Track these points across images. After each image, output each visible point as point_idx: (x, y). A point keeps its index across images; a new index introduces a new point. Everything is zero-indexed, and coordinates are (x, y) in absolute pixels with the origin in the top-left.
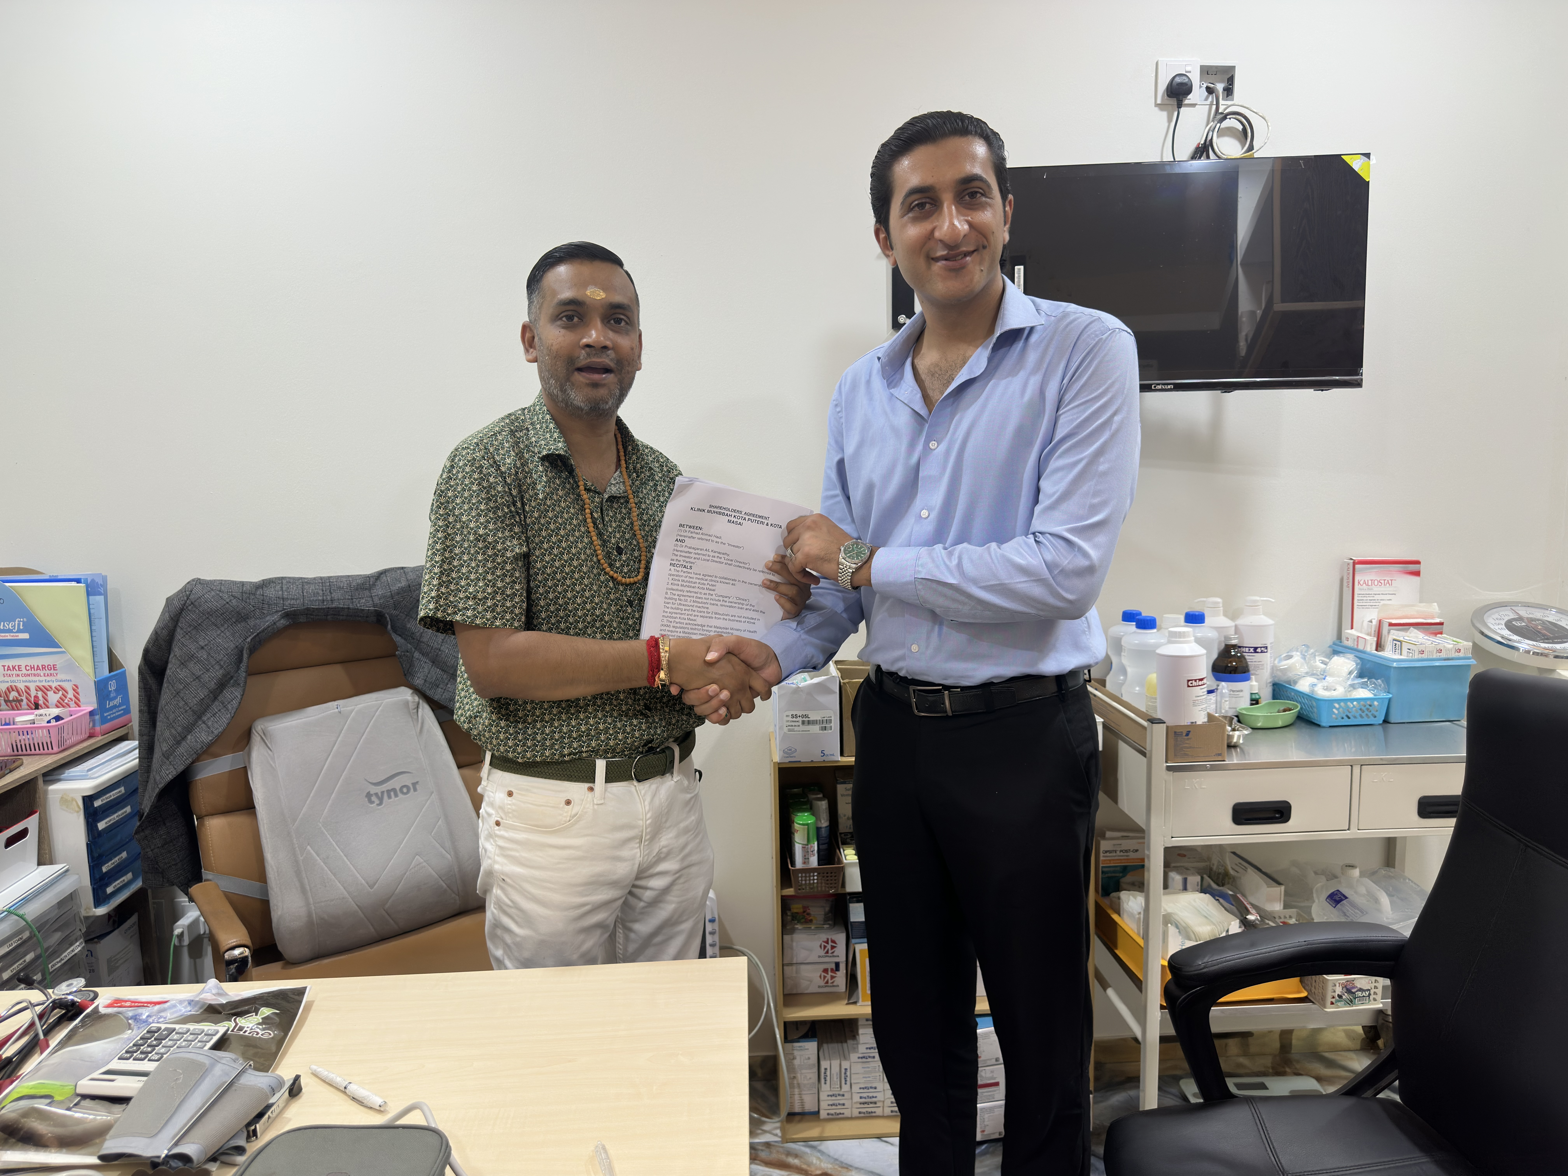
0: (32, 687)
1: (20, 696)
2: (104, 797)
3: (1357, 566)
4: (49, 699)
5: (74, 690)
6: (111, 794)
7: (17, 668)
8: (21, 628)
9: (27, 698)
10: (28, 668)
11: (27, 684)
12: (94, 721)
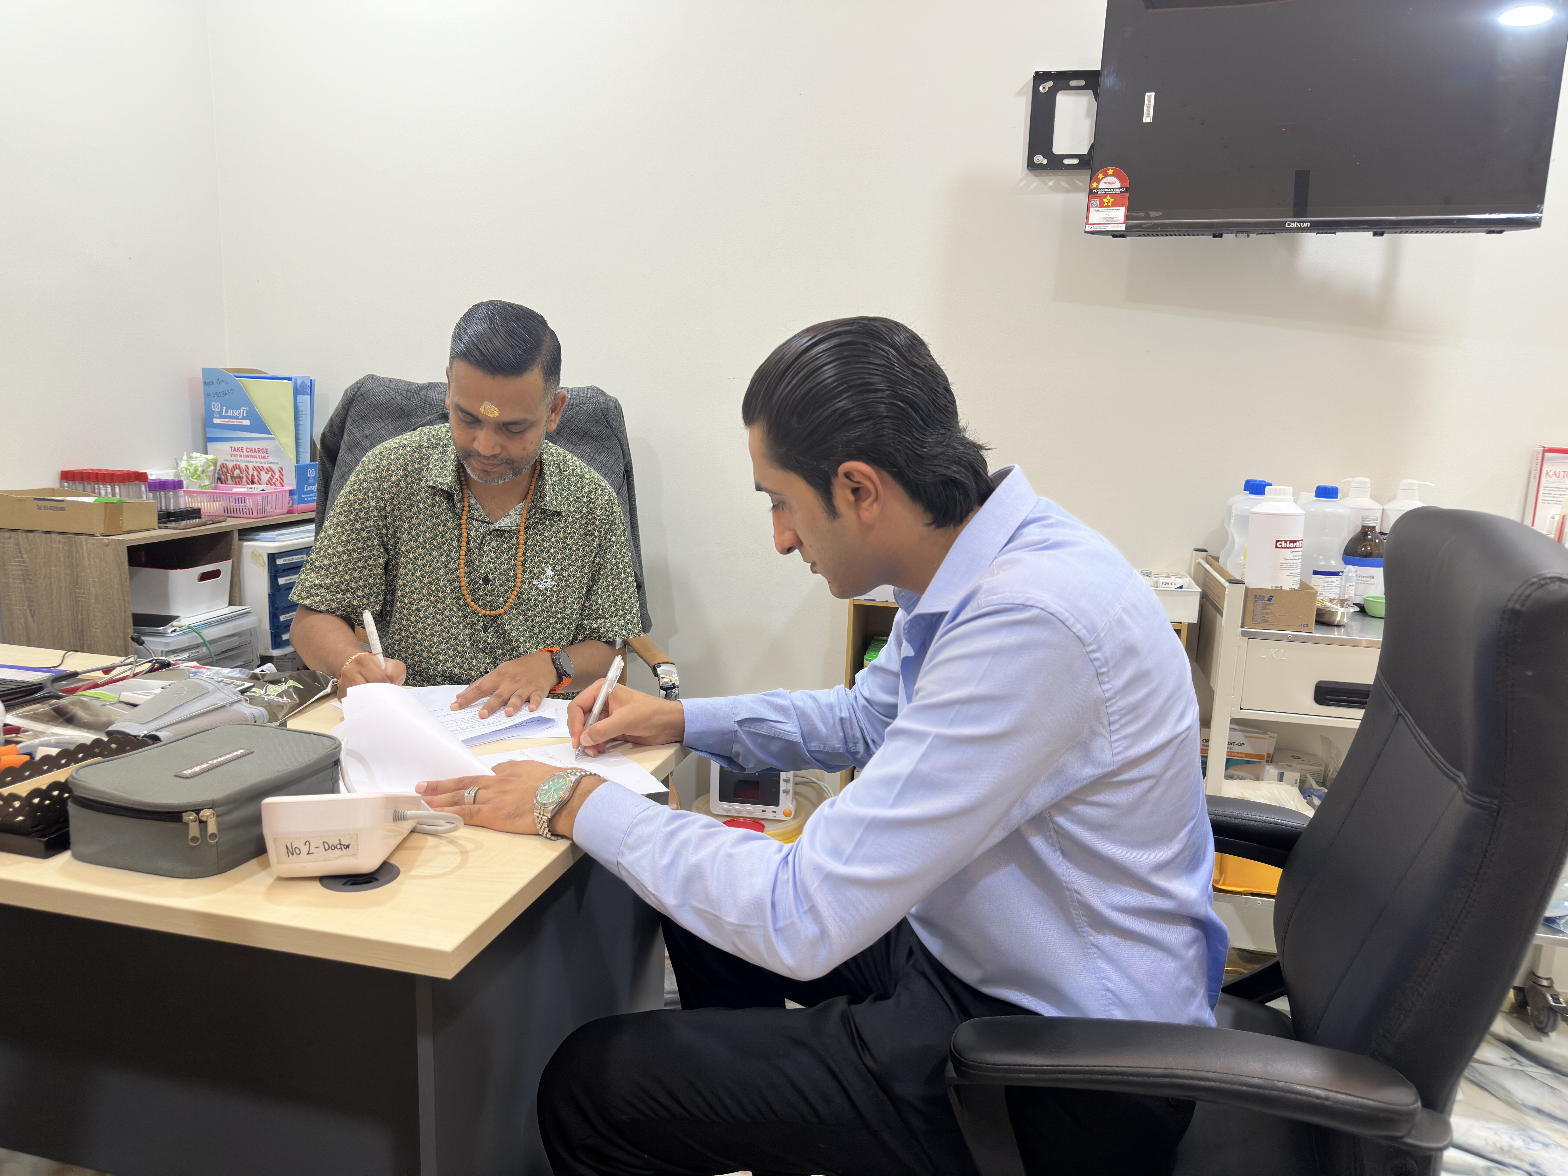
0: (250, 466)
1: (241, 473)
2: (287, 559)
3: (1547, 454)
4: (262, 477)
5: (280, 472)
6: (294, 557)
7: (240, 449)
8: (245, 415)
9: (246, 476)
10: (248, 450)
11: (247, 464)
12: (293, 500)
